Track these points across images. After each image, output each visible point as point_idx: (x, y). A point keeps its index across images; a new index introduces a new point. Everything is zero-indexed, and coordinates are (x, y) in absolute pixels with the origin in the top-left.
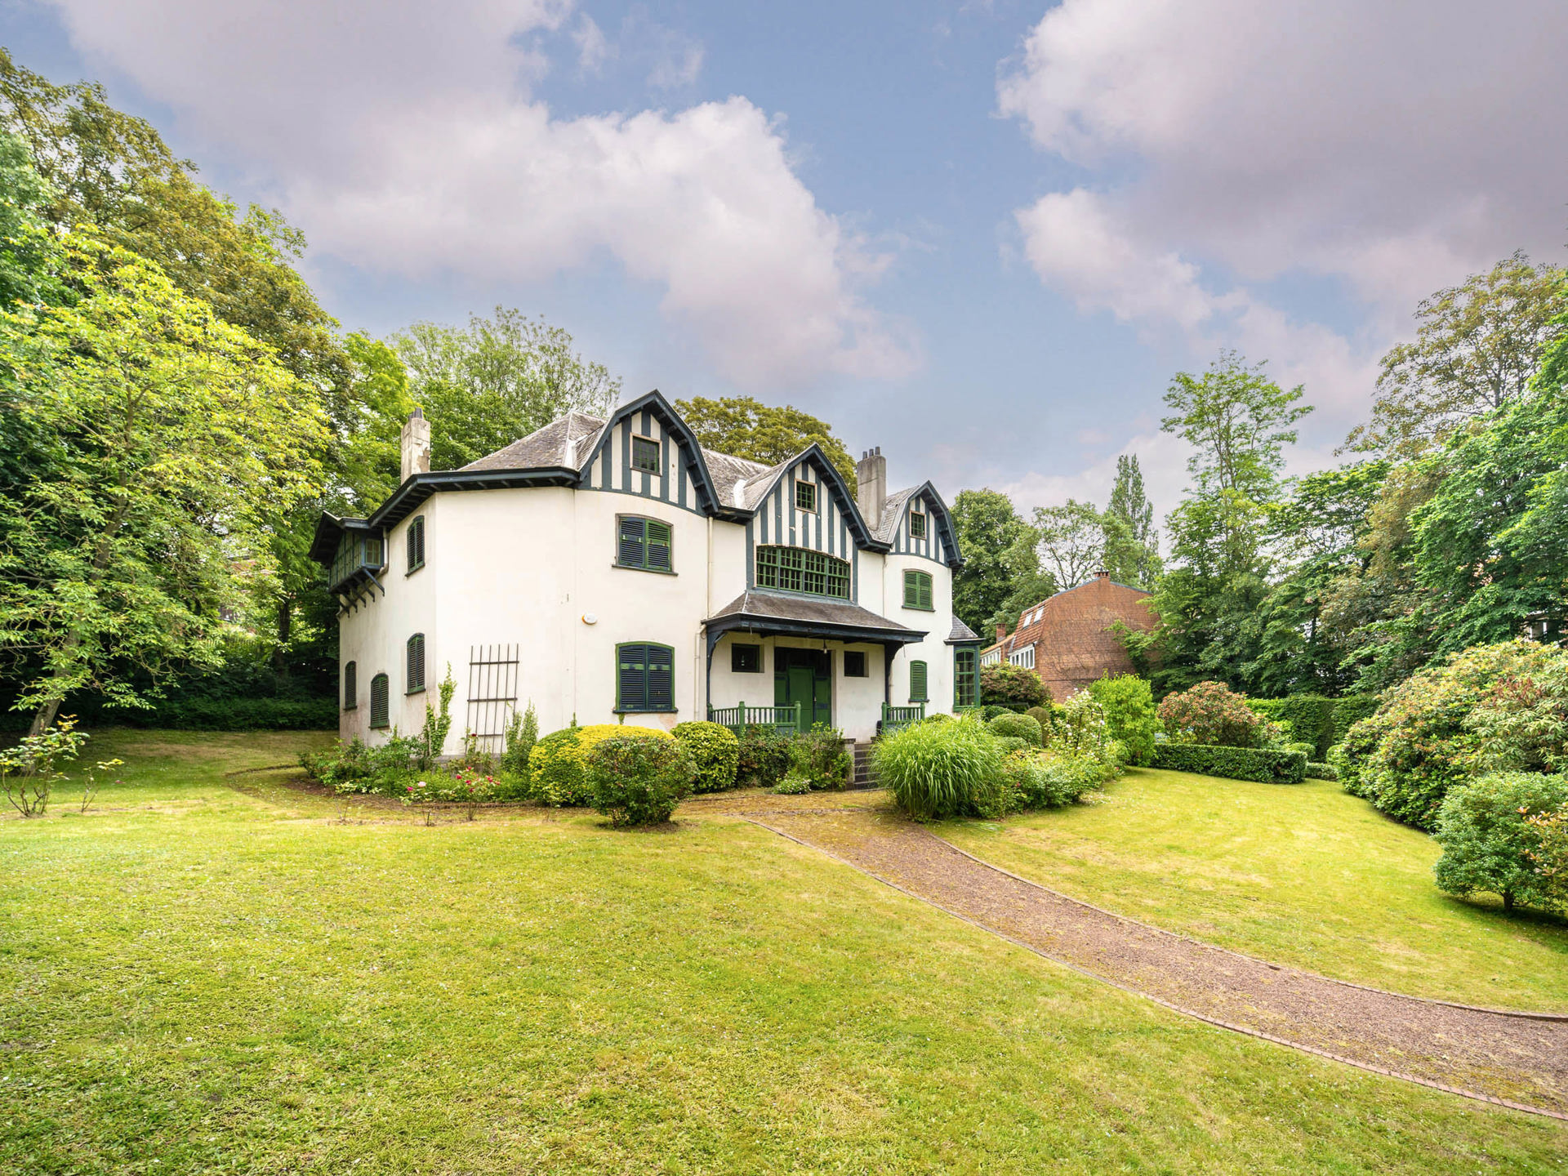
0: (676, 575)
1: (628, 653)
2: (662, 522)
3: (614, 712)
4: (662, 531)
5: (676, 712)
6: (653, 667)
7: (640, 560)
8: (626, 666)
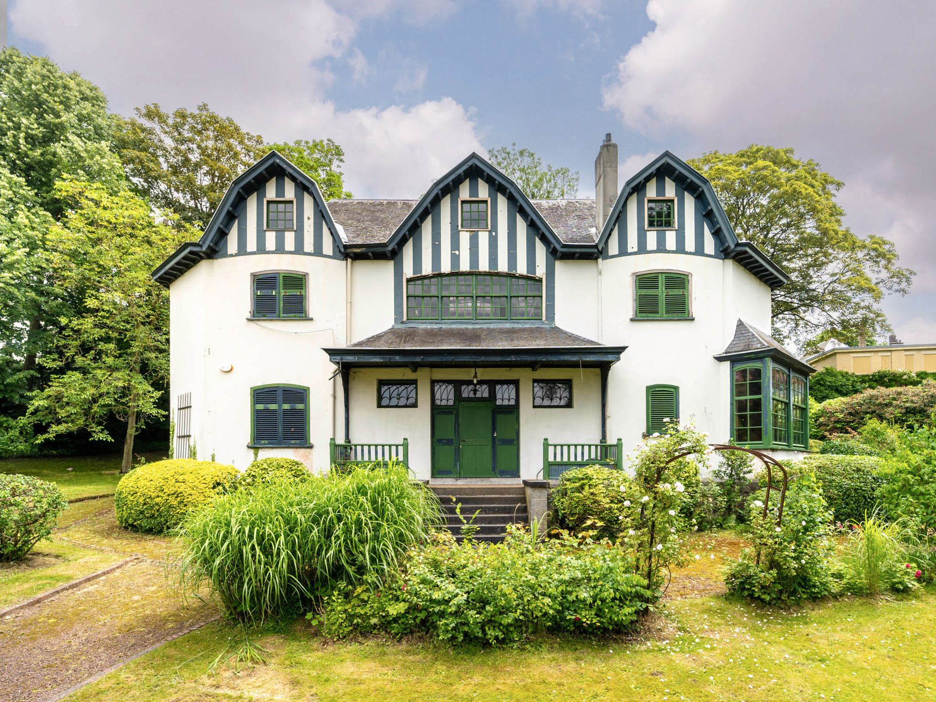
0: (312, 319)
1: (261, 395)
2: (297, 273)
3: (249, 447)
4: (297, 281)
5: (311, 447)
6: (286, 406)
7: (273, 311)
8: (260, 407)
